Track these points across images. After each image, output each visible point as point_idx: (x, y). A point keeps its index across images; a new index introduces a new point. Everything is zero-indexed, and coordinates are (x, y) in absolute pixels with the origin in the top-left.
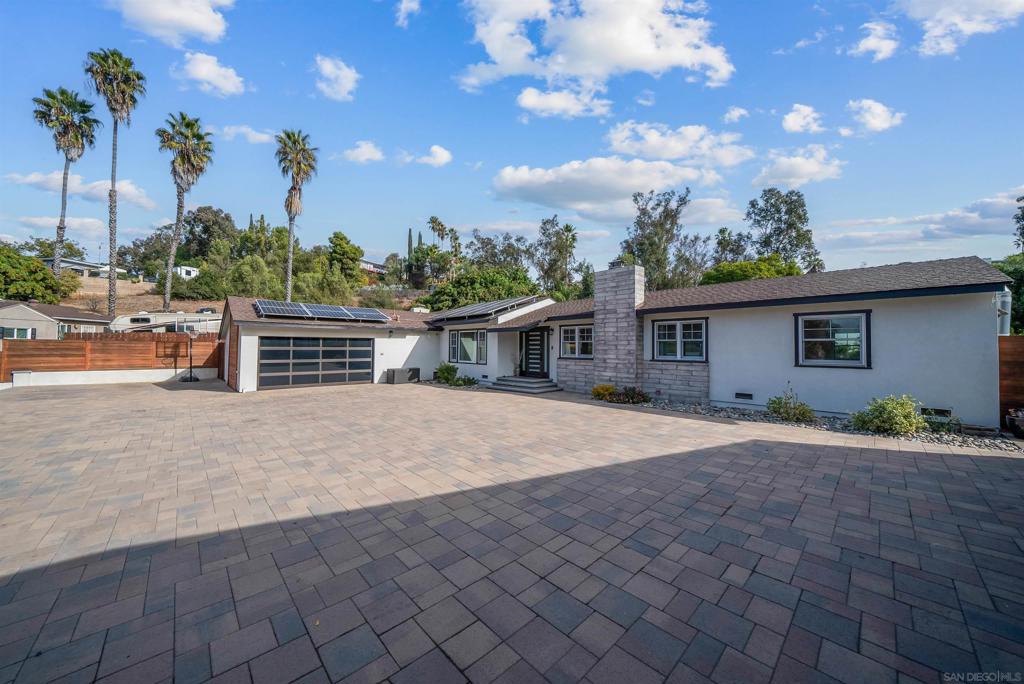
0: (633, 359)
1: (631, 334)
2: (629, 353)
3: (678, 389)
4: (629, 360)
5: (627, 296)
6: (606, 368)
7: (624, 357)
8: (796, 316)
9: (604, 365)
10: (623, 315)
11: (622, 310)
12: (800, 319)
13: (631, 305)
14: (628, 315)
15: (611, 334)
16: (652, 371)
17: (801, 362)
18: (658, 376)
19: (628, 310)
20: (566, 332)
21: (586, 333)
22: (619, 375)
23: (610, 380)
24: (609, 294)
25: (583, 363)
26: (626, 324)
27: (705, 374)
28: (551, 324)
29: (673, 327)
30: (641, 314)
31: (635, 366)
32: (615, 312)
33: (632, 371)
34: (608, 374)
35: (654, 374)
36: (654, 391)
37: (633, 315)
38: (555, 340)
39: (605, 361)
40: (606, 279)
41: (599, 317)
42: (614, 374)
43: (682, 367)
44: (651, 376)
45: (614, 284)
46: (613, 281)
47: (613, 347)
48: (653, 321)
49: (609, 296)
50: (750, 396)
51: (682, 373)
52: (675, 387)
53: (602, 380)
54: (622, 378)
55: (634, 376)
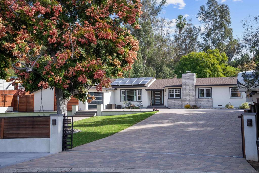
0: (194, 98)
1: (194, 91)
2: (193, 96)
3: (206, 105)
4: (193, 98)
5: (192, 81)
6: (186, 101)
7: (192, 97)
8: (230, 88)
9: (185, 100)
10: (191, 86)
11: (191, 85)
12: (231, 88)
13: (193, 84)
14: (193, 86)
15: (188, 91)
16: (198, 101)
17: (231, 97)
18: (200, 102)
19: (193, 85)
20: (170, 91)
21: (177, 91)
22: (190, 102)
23: (188, 104)
24: (187, 80)
25: (177, 100)
26: (192, 89)
27: (212, 101)
28: (165, 88)
29: (203, 90)
30: (196, 86)
31: (195, 100)
32: (189, 85)
33: (194, 101)
34: (187, 102)
35: (199, 102)
36: (199, 106)
37: (194, 86)
38: (166, 93)
39: (186, 99)
40: (186, 76)
41: (184, 87)
42: (189, 102)
43: (206, 100)
44: (198, 102)
45: (189, 78)
46: (188, 77)
47: (189, 95)
48: (198, 88)
49: (187, 81)
50: (221, 105)
51: (206, 101)
52: (205, 105)
53: (185, 104)
54: (191, 103)
55: (195, 102)
